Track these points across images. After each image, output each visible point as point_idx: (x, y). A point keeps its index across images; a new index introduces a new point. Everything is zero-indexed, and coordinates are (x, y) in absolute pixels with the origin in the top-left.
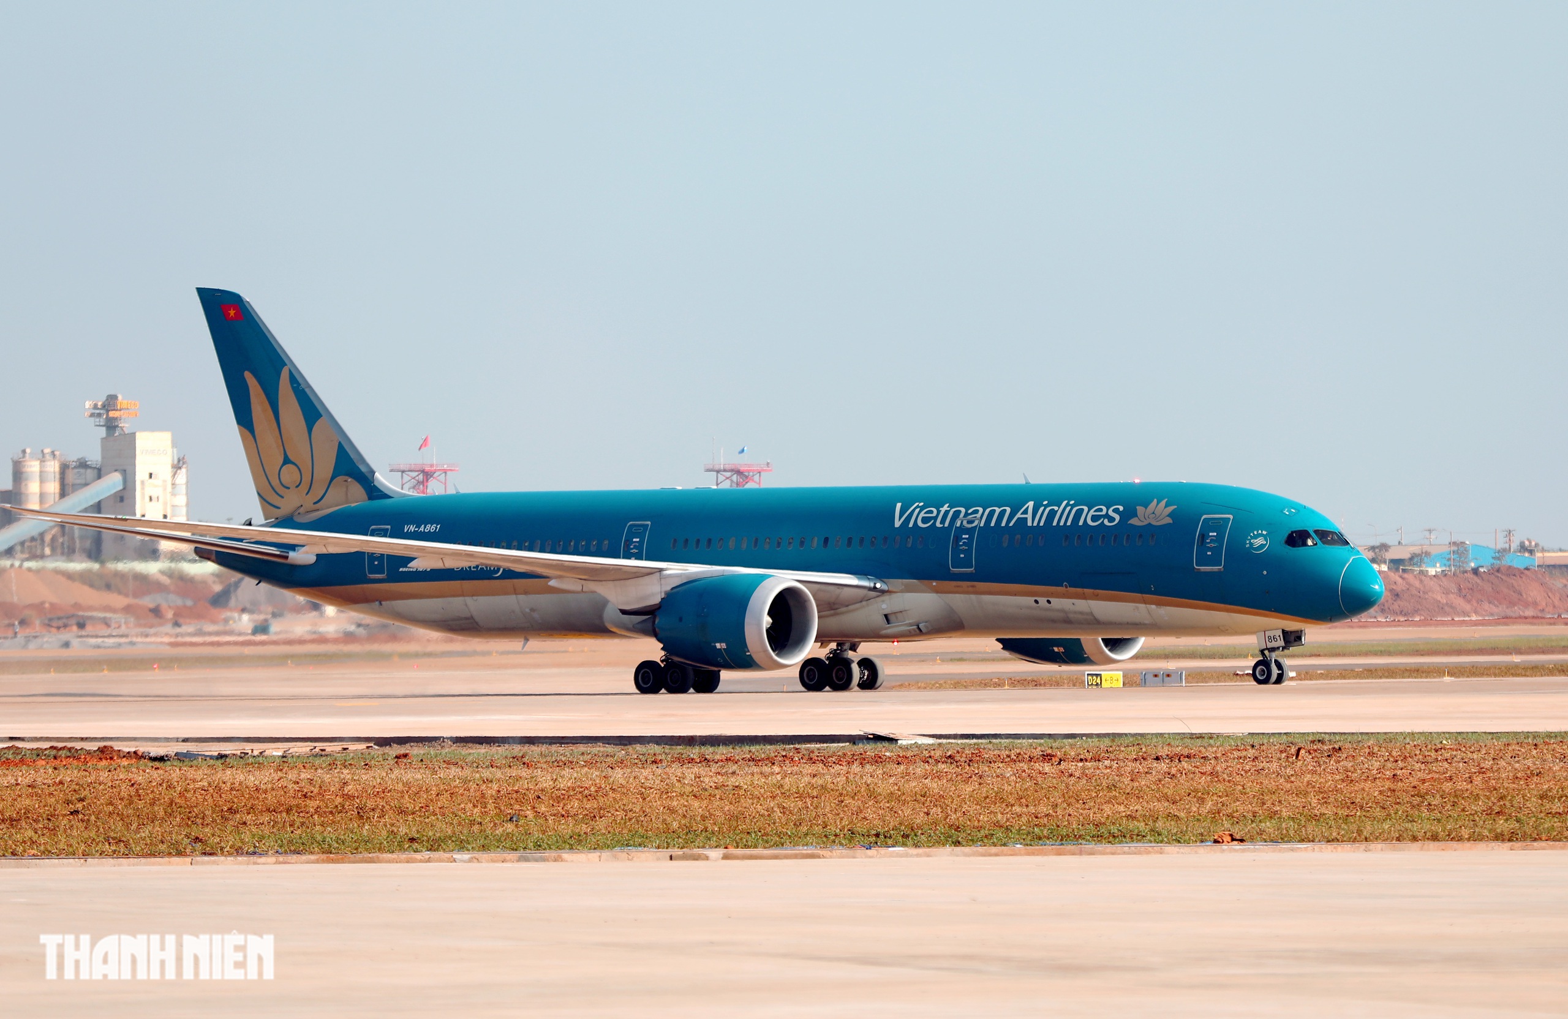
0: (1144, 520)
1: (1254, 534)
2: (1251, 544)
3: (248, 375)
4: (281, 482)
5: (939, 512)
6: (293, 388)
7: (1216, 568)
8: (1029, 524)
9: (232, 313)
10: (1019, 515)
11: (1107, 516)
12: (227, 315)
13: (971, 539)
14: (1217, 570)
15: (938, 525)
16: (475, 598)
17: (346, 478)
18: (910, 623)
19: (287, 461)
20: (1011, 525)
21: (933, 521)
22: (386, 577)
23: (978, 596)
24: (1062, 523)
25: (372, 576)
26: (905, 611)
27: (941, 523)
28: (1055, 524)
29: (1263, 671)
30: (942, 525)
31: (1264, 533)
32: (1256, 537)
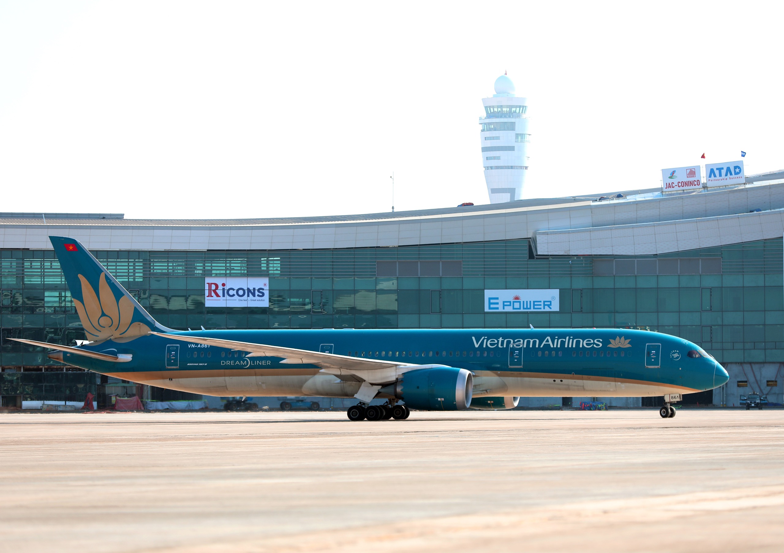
0: (615, 345)
1: (673, 352)
2: (673, 356)
3: (80, 276)
4: (99, 324)
5: (498, 341)
6: (108, 282)
7: (656, 367)
8: (552, 346)
9: (71, 248)
10: (544, 343)
11: (594, 343)
12: (68, 249)
13: (520, 353)
14: (657, 368)
15: (500, 346)
16: (231, 377)
17: (139, 323)
18: (482, 390)
19: (103, 314)
20: (542, 346)
21: (496, 345)
22: (178, 368)
23: (522, 378)
24: (570, 346)
25: (169, 367)
26: (482, 384)
27: (501, 346)
28: (566, 346)
29: (665, 412)
30: (502, 347)
31: (678, 351)
32: (674, 353)
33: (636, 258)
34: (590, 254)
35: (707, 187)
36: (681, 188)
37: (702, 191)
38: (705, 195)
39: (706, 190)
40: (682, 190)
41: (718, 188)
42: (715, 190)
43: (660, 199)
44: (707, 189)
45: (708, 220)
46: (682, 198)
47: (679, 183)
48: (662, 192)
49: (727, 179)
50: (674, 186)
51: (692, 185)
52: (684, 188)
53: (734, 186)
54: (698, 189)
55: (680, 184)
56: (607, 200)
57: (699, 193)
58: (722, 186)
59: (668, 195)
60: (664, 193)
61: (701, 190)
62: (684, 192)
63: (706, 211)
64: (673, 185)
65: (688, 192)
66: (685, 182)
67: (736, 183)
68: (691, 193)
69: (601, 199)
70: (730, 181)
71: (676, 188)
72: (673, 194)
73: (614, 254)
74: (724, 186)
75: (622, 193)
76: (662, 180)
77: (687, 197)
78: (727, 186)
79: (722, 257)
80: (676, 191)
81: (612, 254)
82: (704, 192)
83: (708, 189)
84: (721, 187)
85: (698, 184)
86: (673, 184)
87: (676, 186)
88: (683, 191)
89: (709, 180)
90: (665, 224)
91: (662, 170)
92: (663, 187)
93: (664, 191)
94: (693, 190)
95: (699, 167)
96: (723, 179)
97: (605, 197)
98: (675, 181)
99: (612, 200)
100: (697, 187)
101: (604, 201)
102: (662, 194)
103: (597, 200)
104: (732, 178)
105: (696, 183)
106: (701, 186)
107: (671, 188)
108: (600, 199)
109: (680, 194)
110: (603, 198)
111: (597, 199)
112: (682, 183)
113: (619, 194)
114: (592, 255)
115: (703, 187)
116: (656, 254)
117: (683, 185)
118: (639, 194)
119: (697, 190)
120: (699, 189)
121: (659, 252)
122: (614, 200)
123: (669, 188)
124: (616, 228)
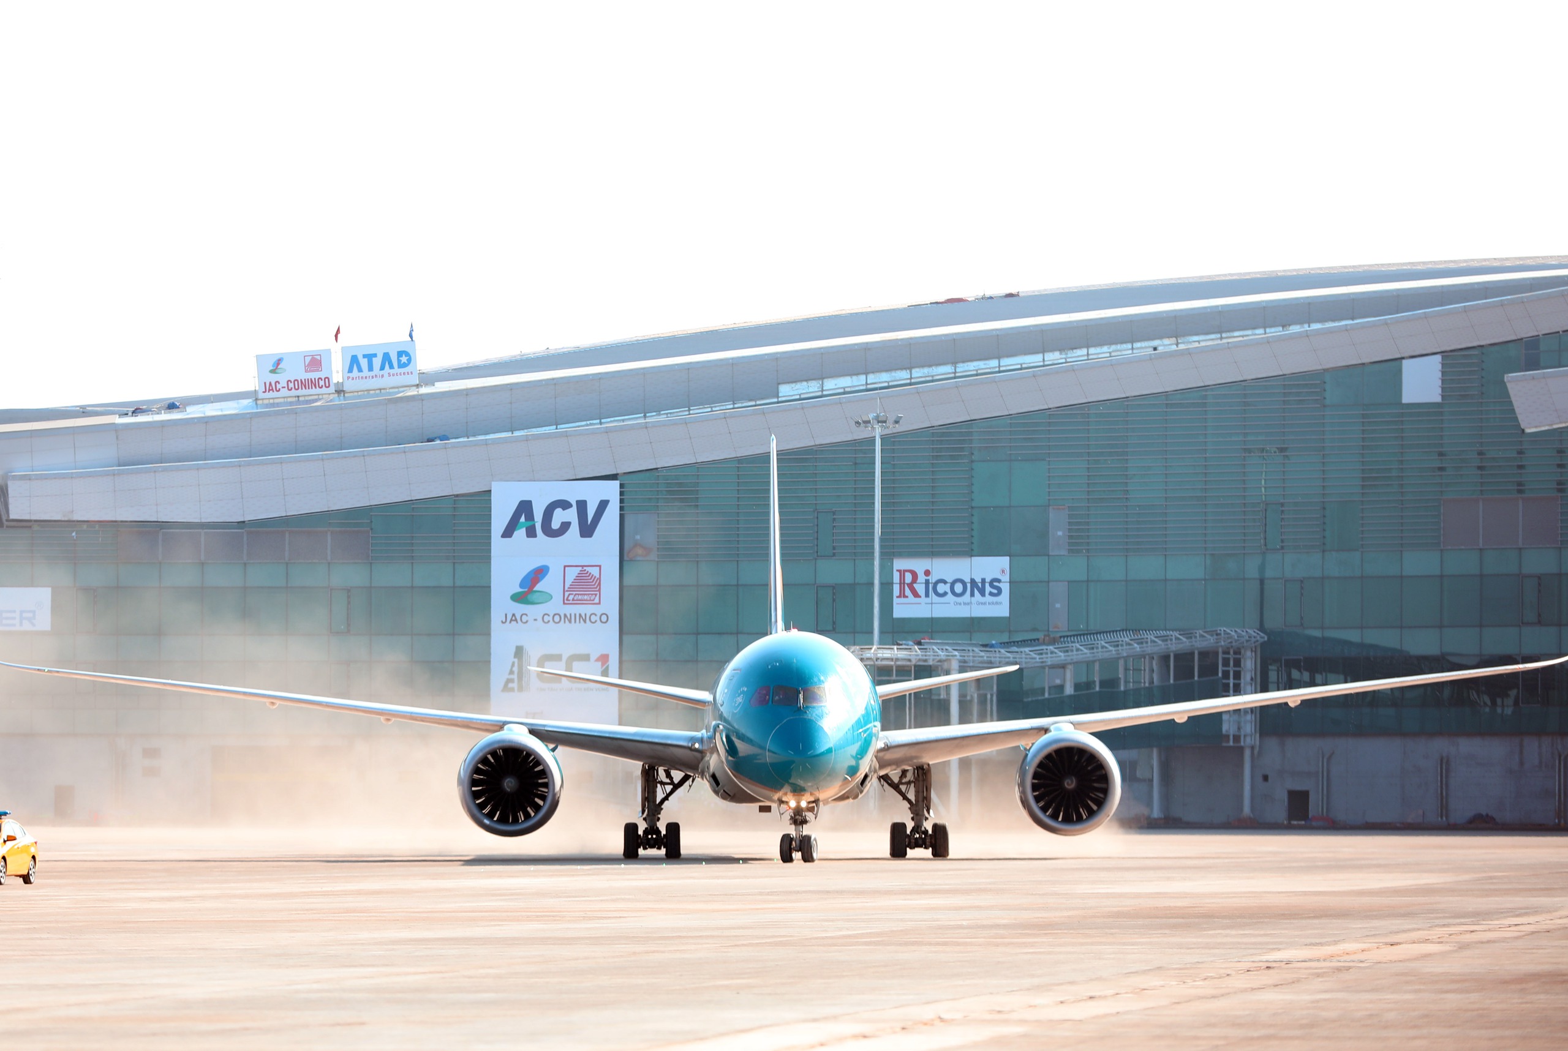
33: (203, 529)
34: (114, 519)
35: (344, 391)
36: (294, 393)
37: (334, 398)
38: (341, 408)
39: (342, 398)
40: (295, 397)
41: (366, 392)
42: (359, 397)
43: (252, 413)
44: (344, 396)
45: (345, 457)
46: (294, 412)
47: (289, 382)
48: (256, 399)
49: (383, 376)
50: (279, 389)
51: (316, 388)
52: (300, 392)
53: (396, 390)
54: (327, 396)
55: (291, 385)
56: (149, 415)
57: (327, 402)
58: (374, 390)
59: (267, 406)
60: (259, 402)
61: (332, 397)
62: (298, 400)
63: (341, 438)
64: (279, 386)
65: (307, 401)
66: (301, 380)
67: (400, 385)
68: (316, 402)
69: (136, 411)
70: (390, 380)
71: (284, 392)
72: (278, 403)
73: (159, 520)
74: (377, 390)
75: (178, 401)
76: (257, 376)
77: (305, 411)
78: (384, 389)
79: (372, 529)
80: (284, 398)
81: (156, 520)
82: (338, 401)
83: (346, 395)
84: (371, 392)
85: (327, 385)
86: (277, 383)
87: (284, 389)
88: (297, 398)
89: (348, 378)
90: (262, 463)
91: (258, 357)
92: (257, 389)
93: (260, 398)
94: (316, 397)
95: (329, 351)
96: (376, 376)
97: (144, 407)
98: (282, 378)
99: (158, 414)
100: (324, 391)
101: (142, 415)
102: (256, 404)
103: (127, 414)
104: (393, 375)
105: (322, 383)
106: (332, 389)
107: (273, 391)
108: (133, 412)
109: (291, 403)
110: (140, 409)
111: (128, 411)
112: (296, 382)
113: (171, 401)
114: (116, 521)
115: (336, 391)
116: (243, 520)
117: (297, 387)
118: (210, 403)
119: (325, 397)
120: (329, 394)
121: (247, 518)
122: (161, 414)
123: (269, 392)
124: (165, 470)
